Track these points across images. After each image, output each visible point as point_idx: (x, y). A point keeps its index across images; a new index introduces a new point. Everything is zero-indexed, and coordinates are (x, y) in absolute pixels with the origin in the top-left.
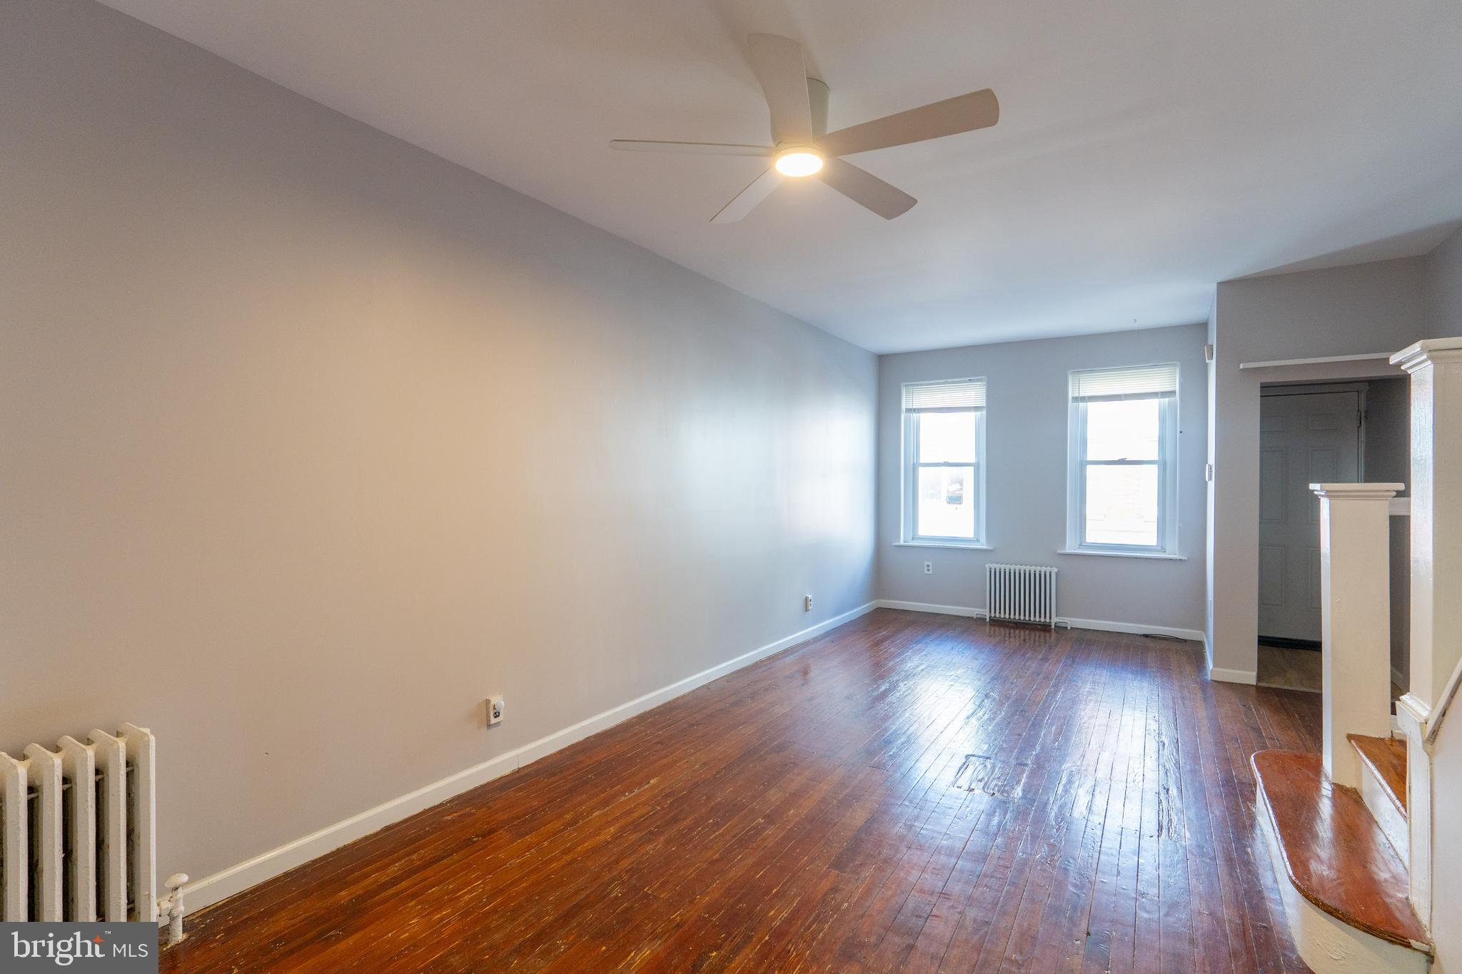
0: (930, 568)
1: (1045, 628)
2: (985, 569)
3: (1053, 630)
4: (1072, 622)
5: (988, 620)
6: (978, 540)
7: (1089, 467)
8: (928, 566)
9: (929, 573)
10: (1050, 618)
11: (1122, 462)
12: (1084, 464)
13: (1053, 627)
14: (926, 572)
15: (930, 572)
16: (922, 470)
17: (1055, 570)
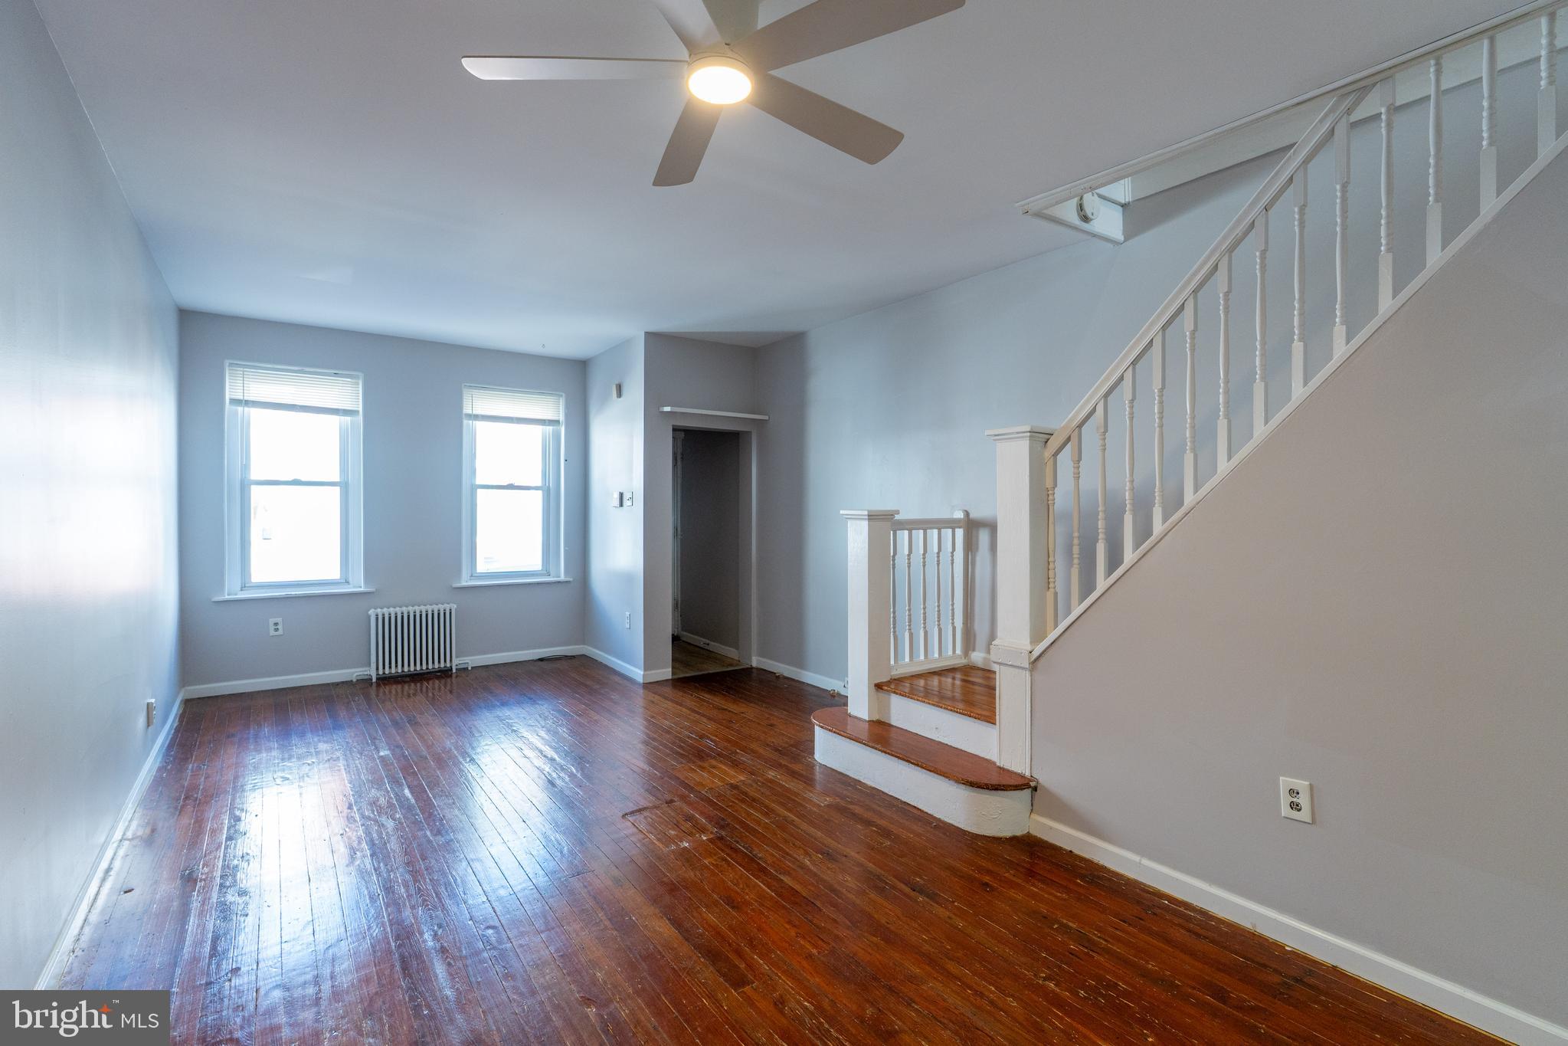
0: (280, 627)
1: (445, 674)
2: (369, 617)
3: (454, 676)
4: (473, 661)
5: (374, 680)
6: (347, 582)
7: (479, 491)
8: (276, 624)
9: (277, 633)
10: (451, 660)
11: (511, 487)
12: (474, 488)
13: (454, 671)
14: (272, 633)
15: (280, 632)
16: (255, 490)
17: (454, 607)
